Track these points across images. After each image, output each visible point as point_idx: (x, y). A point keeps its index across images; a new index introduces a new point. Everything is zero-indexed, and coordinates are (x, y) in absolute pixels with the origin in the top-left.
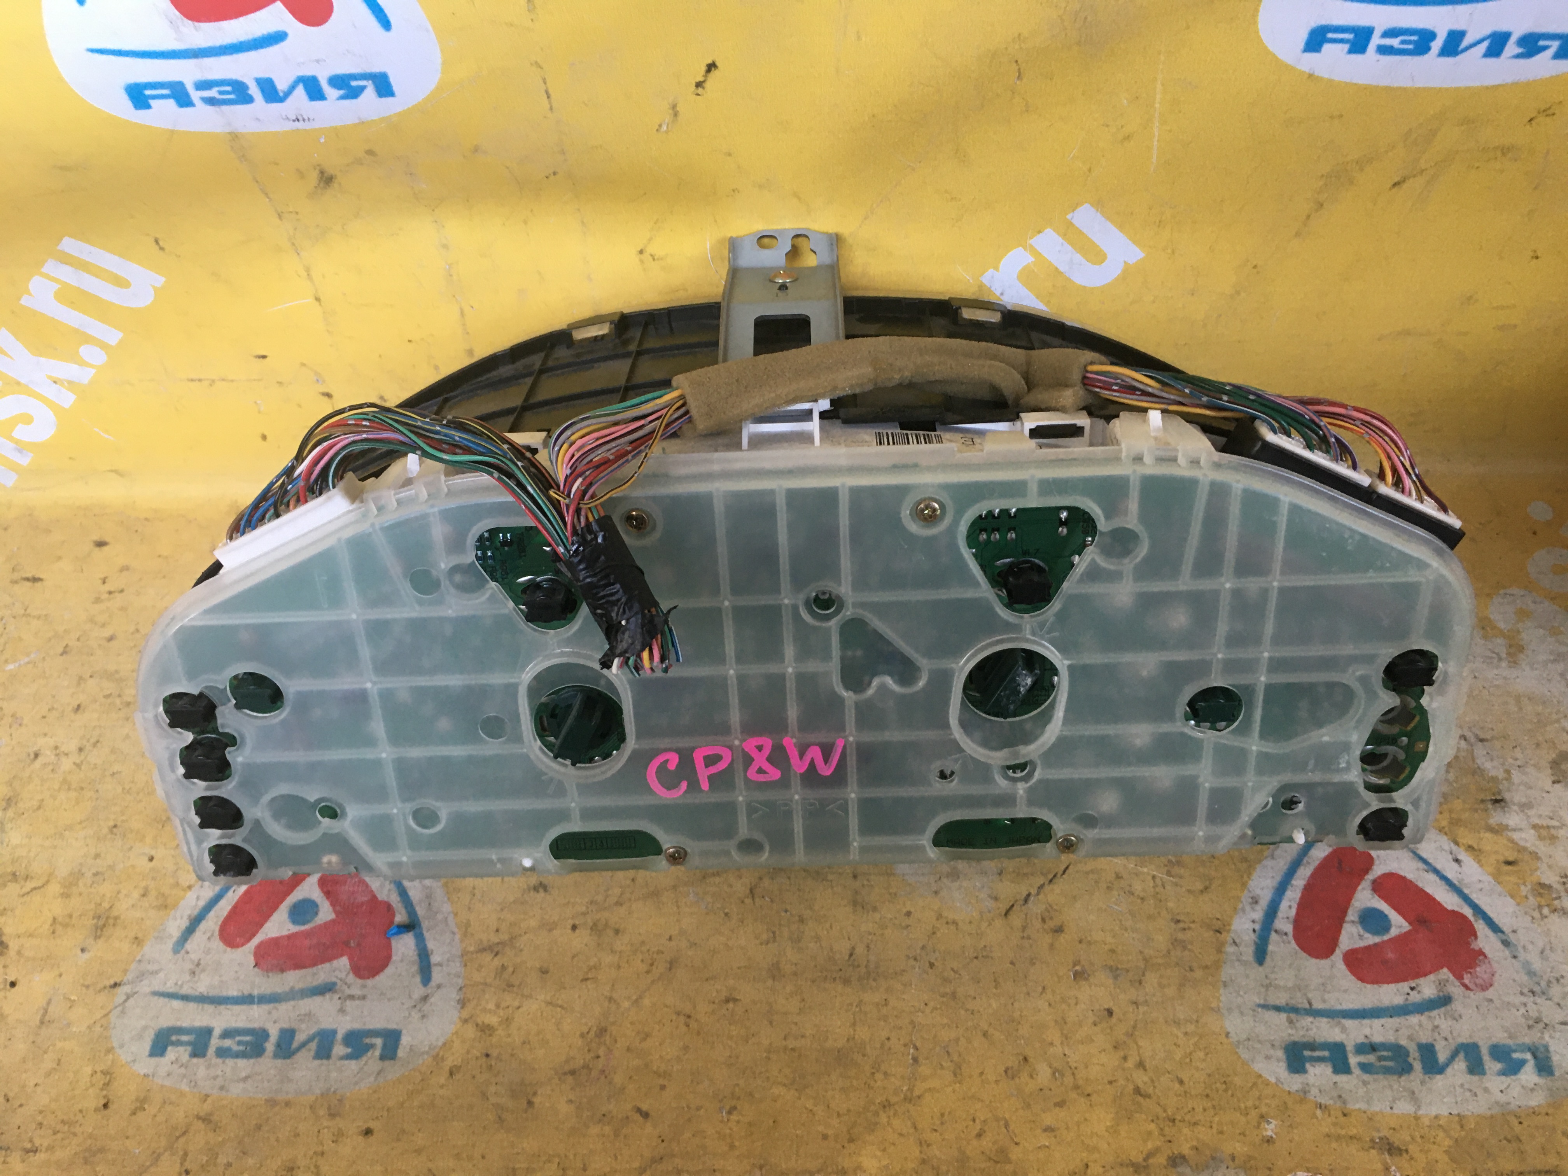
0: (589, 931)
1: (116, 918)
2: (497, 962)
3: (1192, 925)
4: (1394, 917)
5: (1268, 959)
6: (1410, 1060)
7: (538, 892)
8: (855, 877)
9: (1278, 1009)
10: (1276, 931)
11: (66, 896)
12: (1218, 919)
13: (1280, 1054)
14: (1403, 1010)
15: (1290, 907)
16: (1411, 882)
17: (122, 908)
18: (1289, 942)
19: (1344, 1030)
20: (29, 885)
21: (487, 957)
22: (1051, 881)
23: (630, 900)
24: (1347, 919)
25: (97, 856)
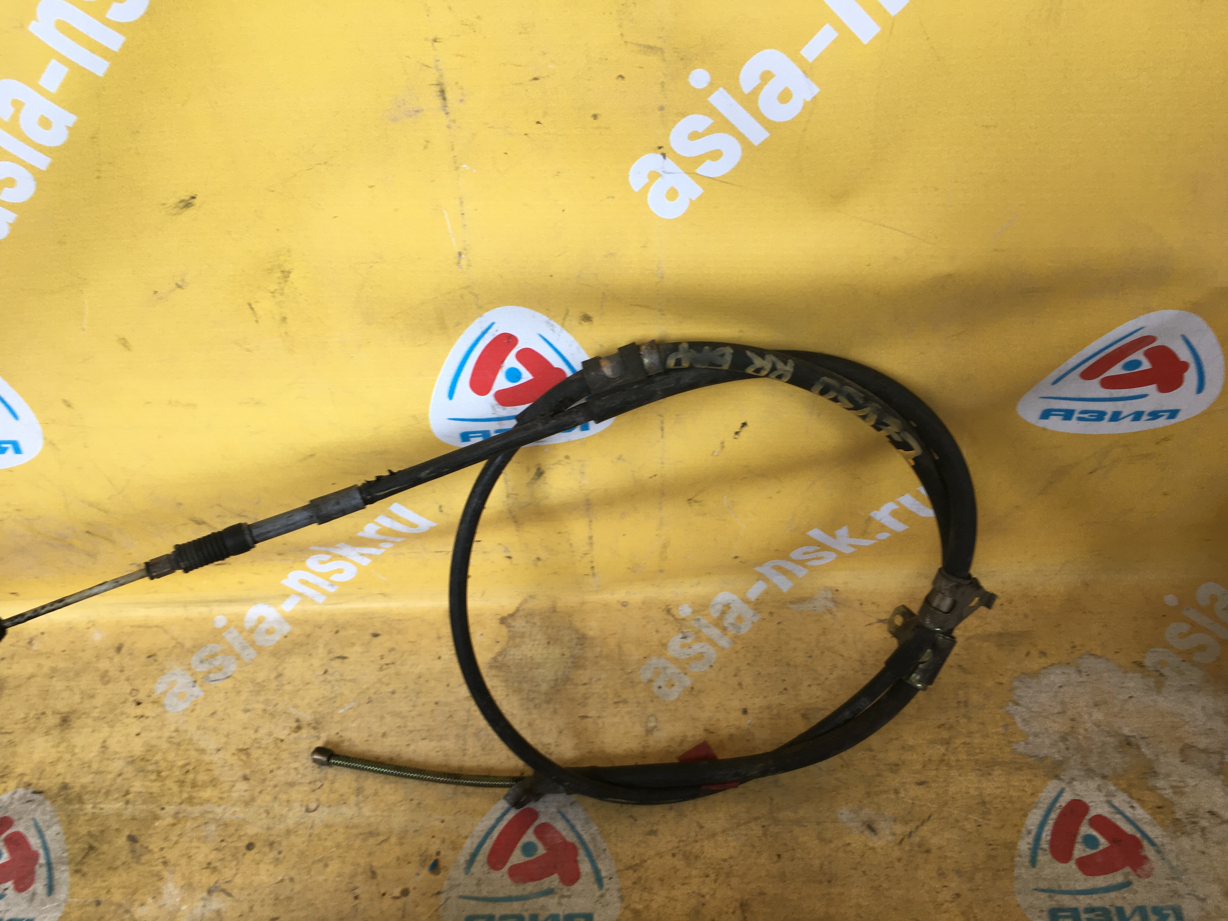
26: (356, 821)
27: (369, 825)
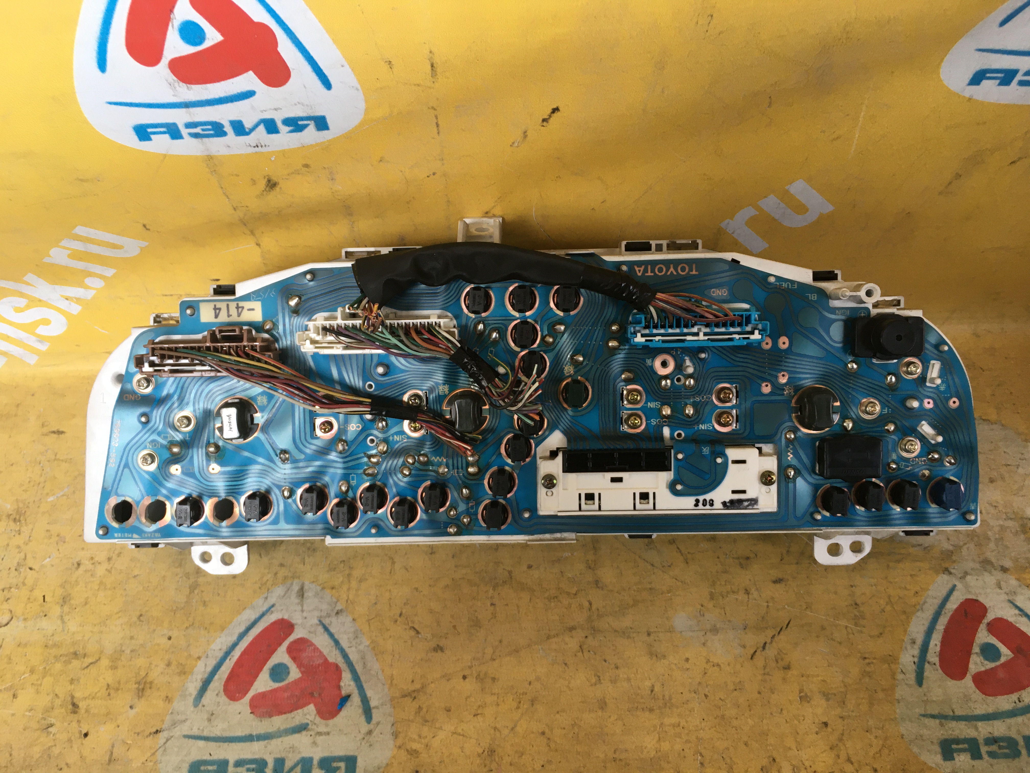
0: (475, 679)
1: (151, 683)
2: (415, 705)
3: (874, 661)
4: (1004, 649)
5: (925, 682)
6: (1020, 748)
7: (437, 652)
8: (649, 634)
9: (933, 717)
10: (929, 663)
11: (114, 668)
12: (890, 656)
13: (938, 749)
14: (1012, 714)
15: (936, 645)
16: (1011, 623)
17: (154, 675)
18: (937, 670)
19: (976, 728)
20: (88, 660)
21: (408, 700)
22: (779, 633)
23: (500, 656)
24: (973, 651)
25: (132, 638)
26: (57, 638)
27: (74, 644)
